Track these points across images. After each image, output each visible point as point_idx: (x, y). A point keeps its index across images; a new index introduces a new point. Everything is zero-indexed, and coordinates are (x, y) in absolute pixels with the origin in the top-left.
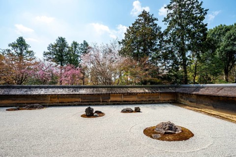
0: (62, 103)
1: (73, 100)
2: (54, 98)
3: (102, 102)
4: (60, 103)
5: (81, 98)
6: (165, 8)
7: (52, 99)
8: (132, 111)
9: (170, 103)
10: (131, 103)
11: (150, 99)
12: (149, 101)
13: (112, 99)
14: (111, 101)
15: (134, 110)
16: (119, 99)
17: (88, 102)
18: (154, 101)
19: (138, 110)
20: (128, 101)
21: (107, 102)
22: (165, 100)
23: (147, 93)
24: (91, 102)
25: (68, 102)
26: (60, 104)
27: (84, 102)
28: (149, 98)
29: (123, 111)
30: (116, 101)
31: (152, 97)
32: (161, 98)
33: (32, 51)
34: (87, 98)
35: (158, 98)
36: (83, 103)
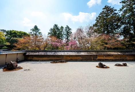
0: (72, 59)
1: (77, 58)
2: (67, 57)
3: (93, 59)
4: (71, 59)
5: (81, 57)
6: (120, 3)
7: (67, 58)
12: (121, 59)
13: (98, 58)
14: (98, 59)
16: (102, 58)
17: (85, 59)
18: (123, 60)
20: (108, 59)
21: (95, 60)
22: (130, 59)
23: (120, 55)
24: (87, 59)
25: (75, 59)
27: (83, 59)
28: (120, 58)
30: (101, 59)
31: (122, 57)
32: (128, 58)
33: (41, 32)
34: (84, 57)
35: (126, 58)
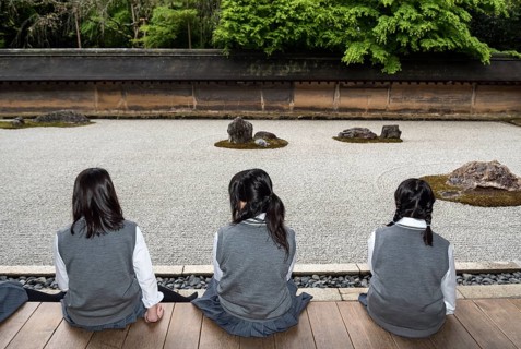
0: (137, 108)
1: (171, 100)
2: (109, 93)
3: (267, 108)
4: (131, 109)
5: (197, 95)
7: (106, 98)
8: (373, 138)
9: (508, 121)
10: (363, 115)
11: (434, 105)
12: (432, 110)
13: (300, 100)
14: (295, 108)
15: (379, 133)
16: (322, 101)
17: (218, 107)
18: (447, 111)
19: (392, 136)
20: (353, 109)
21: (281, 109)
22: (488, 111)
24: (228, 108)
25: (157, 108)
26: (133, 113)
27: (206, 108)
28: (431, 101)
29: (344, 137)
30: (312, 108)
32: (476, 103)
34: (215, 95)
35: (468, 100)
36: (202, 113)
